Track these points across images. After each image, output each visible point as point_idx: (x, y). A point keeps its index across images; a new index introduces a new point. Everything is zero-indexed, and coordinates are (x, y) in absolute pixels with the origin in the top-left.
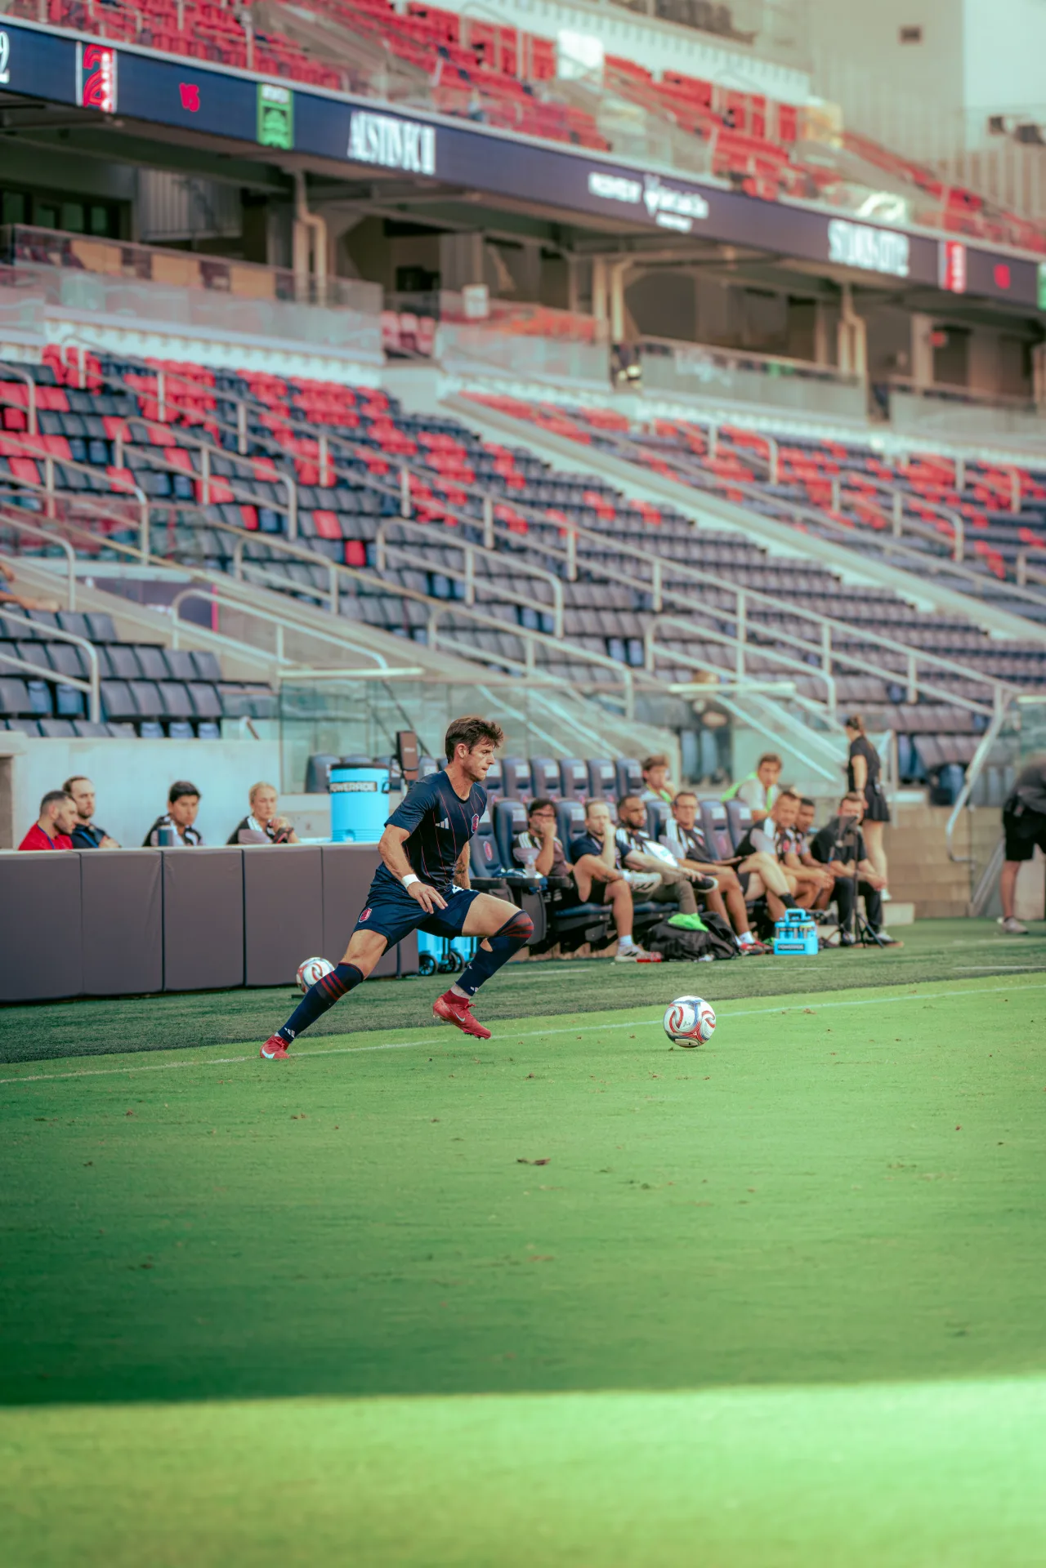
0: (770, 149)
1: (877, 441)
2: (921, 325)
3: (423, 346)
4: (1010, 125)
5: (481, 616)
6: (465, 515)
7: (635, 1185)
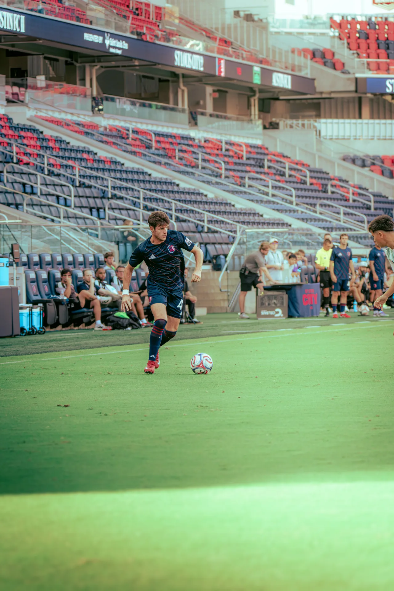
0: (151, 23)
1: (193, 133)
2: (209, 90)
3: (21, 98)
4: (242, 14)
5: (43, 200)
6: (37, 162)
7: (102, 414)
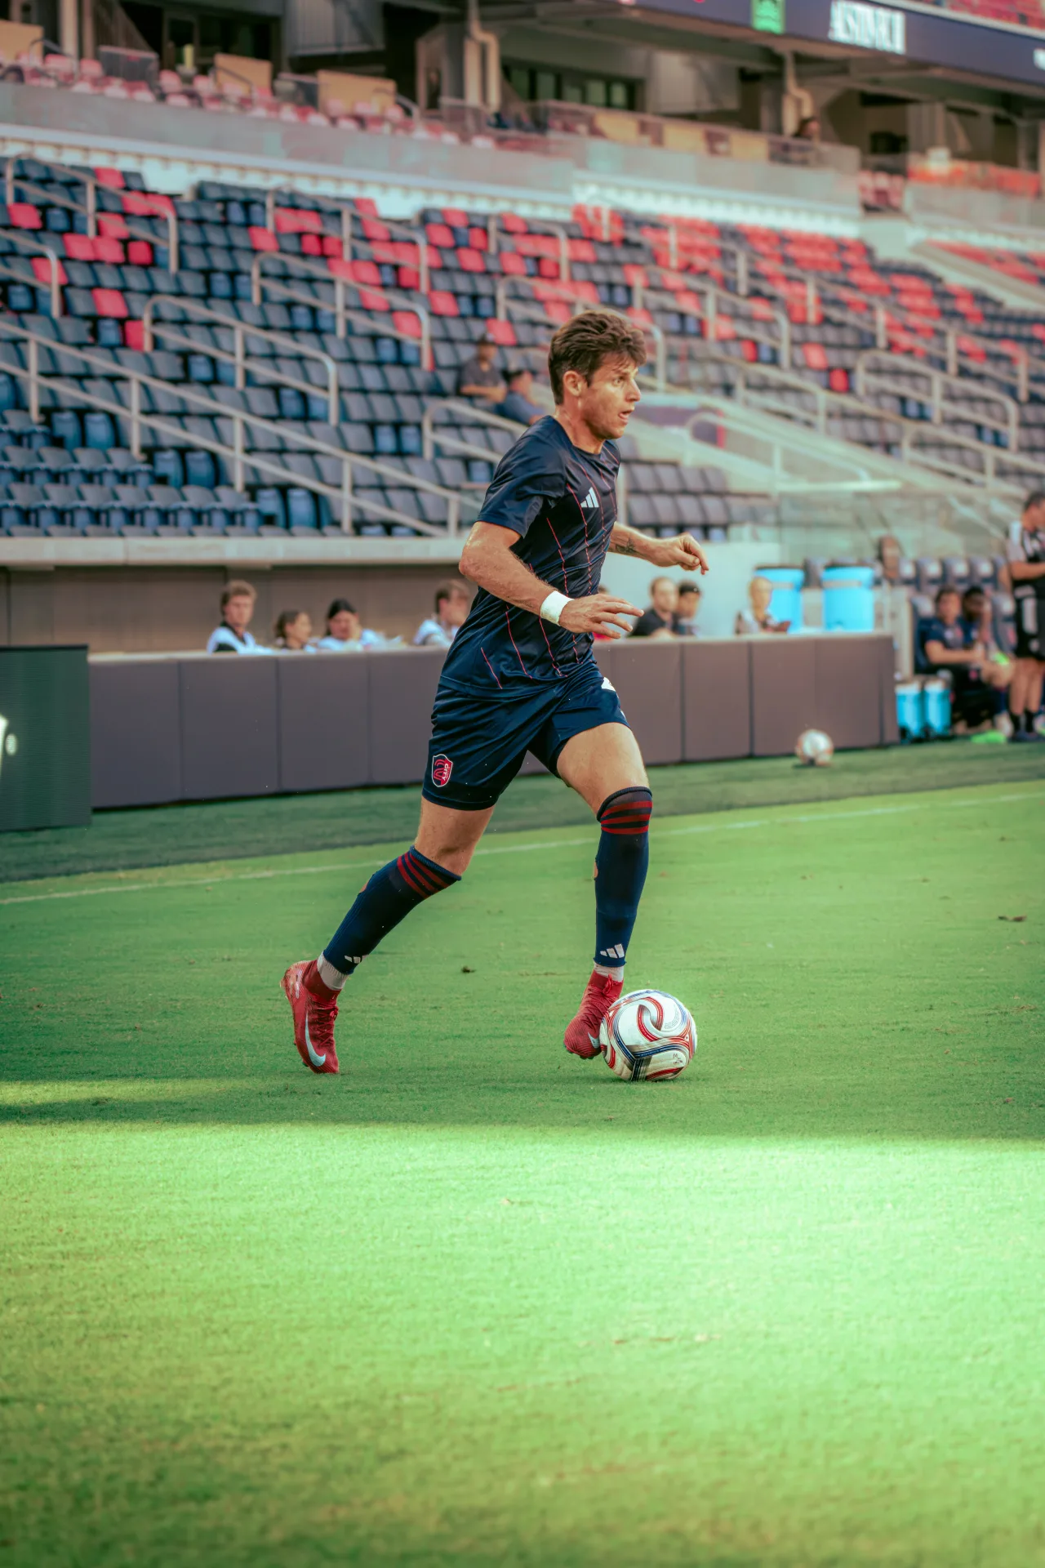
3: (894, 200)
5: (947, 434)
6: (932, 347)
